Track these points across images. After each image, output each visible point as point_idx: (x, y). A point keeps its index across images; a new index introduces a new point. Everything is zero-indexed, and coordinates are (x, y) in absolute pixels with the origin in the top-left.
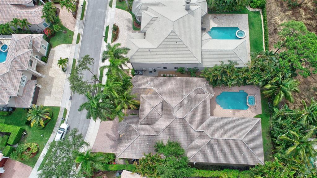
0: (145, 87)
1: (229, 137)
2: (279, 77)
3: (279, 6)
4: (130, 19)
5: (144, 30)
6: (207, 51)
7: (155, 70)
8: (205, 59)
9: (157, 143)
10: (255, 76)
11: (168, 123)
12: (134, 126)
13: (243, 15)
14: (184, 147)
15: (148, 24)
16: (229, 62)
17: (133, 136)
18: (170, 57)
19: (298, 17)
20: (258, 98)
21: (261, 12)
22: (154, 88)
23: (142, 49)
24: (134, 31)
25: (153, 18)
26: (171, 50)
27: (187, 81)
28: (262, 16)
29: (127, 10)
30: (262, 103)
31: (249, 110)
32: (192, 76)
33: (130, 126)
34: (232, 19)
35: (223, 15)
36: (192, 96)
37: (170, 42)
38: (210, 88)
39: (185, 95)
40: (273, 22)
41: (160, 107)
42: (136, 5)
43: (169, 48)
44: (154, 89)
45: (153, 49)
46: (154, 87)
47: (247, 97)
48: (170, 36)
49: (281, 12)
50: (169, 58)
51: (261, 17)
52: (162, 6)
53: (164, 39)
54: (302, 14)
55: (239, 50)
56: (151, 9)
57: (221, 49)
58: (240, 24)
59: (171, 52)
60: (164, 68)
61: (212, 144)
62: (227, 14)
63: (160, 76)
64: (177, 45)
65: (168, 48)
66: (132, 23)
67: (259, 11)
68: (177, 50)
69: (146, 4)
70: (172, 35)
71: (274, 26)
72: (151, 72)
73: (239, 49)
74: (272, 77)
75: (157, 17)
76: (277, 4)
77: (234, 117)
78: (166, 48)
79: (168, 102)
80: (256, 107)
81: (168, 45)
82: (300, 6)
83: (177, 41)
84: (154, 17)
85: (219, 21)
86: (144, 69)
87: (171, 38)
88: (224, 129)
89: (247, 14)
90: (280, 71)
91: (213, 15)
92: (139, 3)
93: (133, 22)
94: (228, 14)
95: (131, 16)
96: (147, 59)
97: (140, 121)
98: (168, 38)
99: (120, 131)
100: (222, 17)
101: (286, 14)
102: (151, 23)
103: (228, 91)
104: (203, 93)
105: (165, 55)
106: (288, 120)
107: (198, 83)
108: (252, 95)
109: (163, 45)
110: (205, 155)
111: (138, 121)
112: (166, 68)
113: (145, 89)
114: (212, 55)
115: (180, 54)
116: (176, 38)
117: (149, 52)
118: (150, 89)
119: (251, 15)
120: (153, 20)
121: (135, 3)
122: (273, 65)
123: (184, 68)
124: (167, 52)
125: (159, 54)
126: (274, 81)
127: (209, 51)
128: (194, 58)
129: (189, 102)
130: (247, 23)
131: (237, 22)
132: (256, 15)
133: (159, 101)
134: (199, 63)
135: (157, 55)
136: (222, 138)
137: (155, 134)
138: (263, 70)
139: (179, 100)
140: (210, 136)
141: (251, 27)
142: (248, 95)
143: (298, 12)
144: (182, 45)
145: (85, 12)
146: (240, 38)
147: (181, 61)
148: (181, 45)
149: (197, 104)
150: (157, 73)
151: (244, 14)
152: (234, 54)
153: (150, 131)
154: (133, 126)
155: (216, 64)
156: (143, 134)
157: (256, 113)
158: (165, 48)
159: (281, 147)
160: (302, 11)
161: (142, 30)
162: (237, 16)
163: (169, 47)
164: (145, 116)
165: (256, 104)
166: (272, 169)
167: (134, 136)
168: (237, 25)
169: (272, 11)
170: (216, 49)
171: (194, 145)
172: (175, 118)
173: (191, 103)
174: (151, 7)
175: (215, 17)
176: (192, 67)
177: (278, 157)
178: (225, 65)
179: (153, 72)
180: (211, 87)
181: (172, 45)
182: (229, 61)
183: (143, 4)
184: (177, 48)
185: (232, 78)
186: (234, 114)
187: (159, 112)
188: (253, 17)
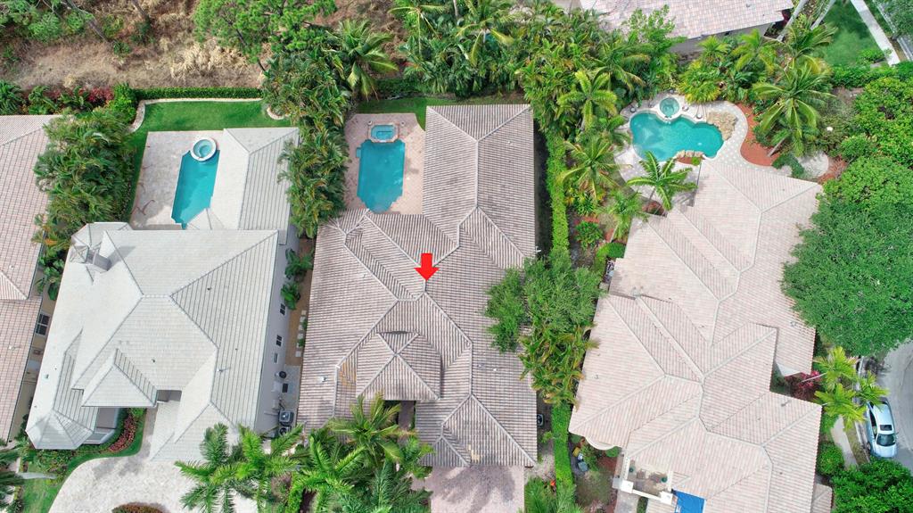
0: (333, 390)
1: (472, 168)
2: (333, 54)
3: (140, 62)
4: (94, 469)
5: (149, 395)
6: (243, 217)
7: (283, 375)
8: (267, 222)
9: (493, 345)
10: (327, 103)
11: (439, 315)
12: (447, 415)
13: (148, 142)
14: (499, 278)
15: (131, 381)
16: (283, 160)
17: (475, 417)
18: (249, 312)
19: (181, 26)
20: (377, 118)
21: (149, 102)
22: (339, 363)
23: (215, 392)
24: (142, 451)
25: (114, 363)
26: (228, 306)
27: (324, 275)
28: (161, 100)
29: (62, 480)
30: (389, 112)
31: (407, 140)
32: (310, 264)
33: (446, 430)
34: (156, 169)
35: (139, 189)
36: (368, 256)
37: (205, 307)
38: (348, 216)
39: (363, 273)
40: (184, 77)
41: (395, 337)
42: (56, 433)
43: (223, 313)
44: (340, 360)
45: (220, 360)
46: (334, 362)
47: (373, 140)
48: (187, 305)
49: (157, 60)
50: (253, 316)
51: (162, 103)
52: (78, 344)
53: (193, 323)
54: (174, 20)
55: (251, 143)
56: (82, 375)
57: (244, 182)
58: (174, 149)
59: (237, 309)
60: (279, 343)
61: (490, 207)
62: (140, 181)
63: (300, 361)
64: (217, 290)
65: (222, 316)
66: (113, 458)
67: (146, 106)
68: (230, 290)
69: (58, 398)
70: (183, 301)
71: (195, 75)
72: (285, 388)
73: (250, 141)
74: (331, 67)
75: (114, 352)
76: (134, 66)
77: (422, 171)
78: (222, 319)
79: (382, 316)
80: (399, 125)
81: (213, 313)
82: (150, 21)
83: (204, 289)
84: (112, 361)
85: (157, 202)
86: (274, 404)
87: (192, 305)
88: (454, 181)
89: (149, 133)
90: (320, 49)
91: (133, 215)
92: (51, 424)
93: (107, 456)
94: (140, 177)
95: (87, 463)
96: (249, 380)
97: (432, 396)
98: (191, 312)
99: (461, 458)
100: (145, 193)
101: (166, 49)
102: (130, 371)
103: (357, 183)
104: (360, 233)
105: (243, 324)
106: (433, 47)
107: (334, 244)
108: (370, 131)
109: (211, 330)
110: (516, 226)
111: (432, 403)
112: (279, 338)
113: (340, 389)
114: (257, 206)
115: (245, 282)
116: (195, 289)
117: (228, 371)
118: (341, 372)
119: (154, 123)
120: (122, 363)
121: (44, 440)
122: (302, 64)
123: (284, 286)
124: (235, 320)
125: (236, 342)
126: (339, 65)
127: (244, 212)
128: (262, 247)
129: (384, 262)
130: (174, 133)
131: (168, 158)
132: (156, 112)
133: (380, 342)
134: (276, 236)
135: (240, 349)
136: (476, 183)
137: (468, 351)
138: (313, 85)
139: (378, 287)
140: (471, 211)
141: (188, 125)
142: (370, 138)
143: (167, 27)
144: (219, 275)
146: (213, 151)
147: (266, 280)
148: (219, 279)
149: (388, 242)
150: (292, 371)
151: (148, 140)
152: (261, 152)
153: (461, 365)
154: (446, 419)
155: (283, 193)
156: (470, 386)
157: (413, 125)
158: (221, 323)
159: (493, 67)
160: (162, 19)
161: (151, 401)
162: (147, 156)
163: (218, 313)
164: (419, 380)
165: (391, 124)
166: (541, 78)
167: (476, 412)
168: (175, 157)
169: (151, 78)
170: (241, 195)
171: (494, 253)
172: (426, 294)
173: (386, 257)
174: (76, 376)
175: (143, 212)
176: (284, 263)
177: (515, 70)
178: (289, 168)
179: (286, 381)
180: (345, 213)
181: (215, 303)
182: (280, 161)
183: (56, 409)
184: (226, 290)
185: (326, 154)
186: (416, 171)
187: (408, 339)
188: (160, 120)
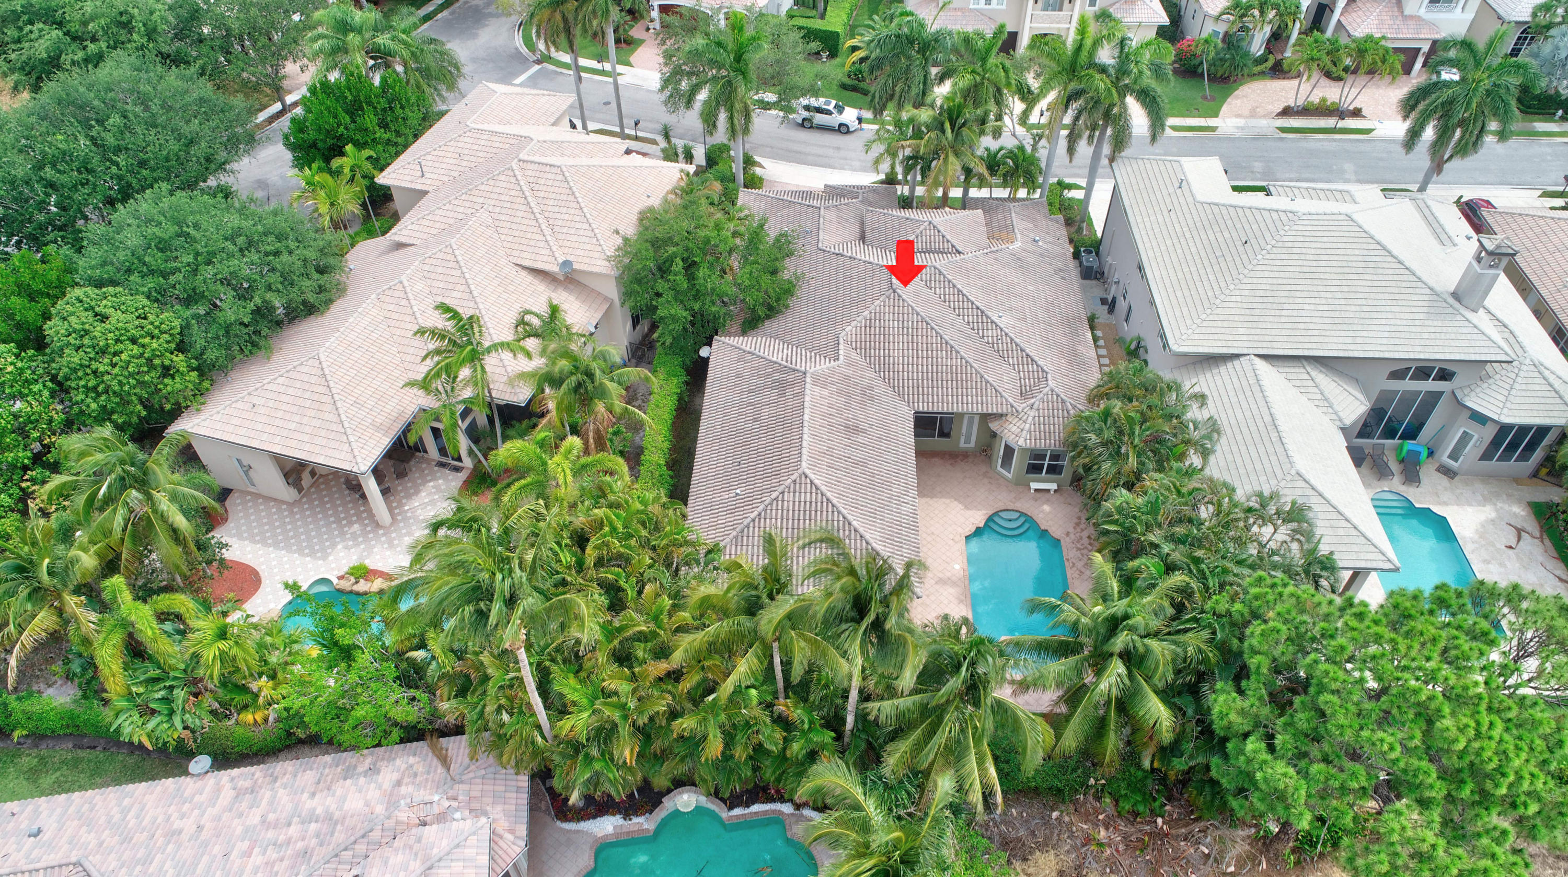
135: (1165, 213)
145: (1321, 136)
